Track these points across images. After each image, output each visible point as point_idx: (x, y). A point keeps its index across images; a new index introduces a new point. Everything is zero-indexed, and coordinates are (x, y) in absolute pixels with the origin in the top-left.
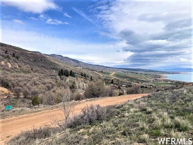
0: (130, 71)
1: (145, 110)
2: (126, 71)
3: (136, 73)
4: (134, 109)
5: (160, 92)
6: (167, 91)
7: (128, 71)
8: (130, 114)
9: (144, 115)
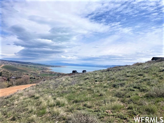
1: (34, 96)
3: (26, 66)
4: (23, 96)
5: (46, 81)
9: (32, 100)
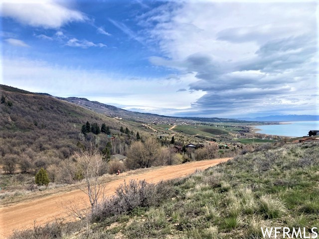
0: (201, 122)
1: (220, 186)
2: (195, 122)
3: (211, 125)
5: (247, 154)
6: (258, 152)
7: (198, 122)
8: (195, 193)
9: (216, 194)
